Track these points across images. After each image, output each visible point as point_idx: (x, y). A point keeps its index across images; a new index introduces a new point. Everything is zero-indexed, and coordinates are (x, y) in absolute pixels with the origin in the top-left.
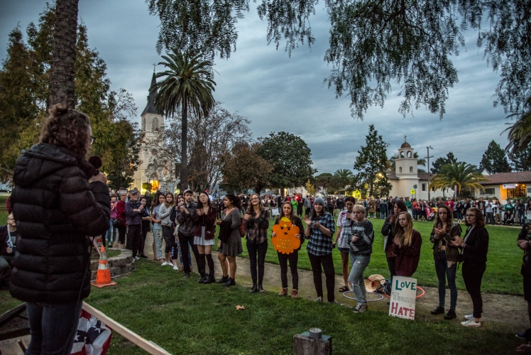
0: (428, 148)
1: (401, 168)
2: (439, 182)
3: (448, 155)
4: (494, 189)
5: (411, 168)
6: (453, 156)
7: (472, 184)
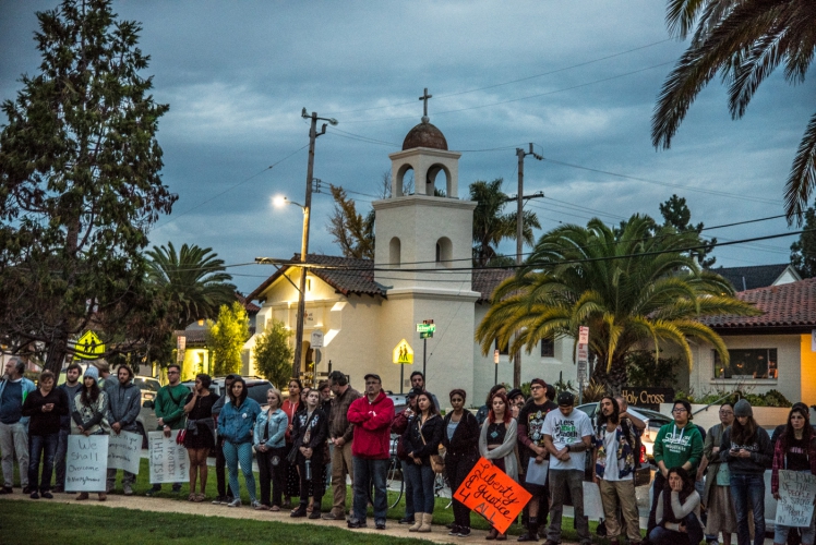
0: (520, 153)
1: (396, 243)
2: (520, 310)
3: (664, 209)
4: (774, 353)
5: (442, 245)
6: (687, 214)
7: (672, 327)
